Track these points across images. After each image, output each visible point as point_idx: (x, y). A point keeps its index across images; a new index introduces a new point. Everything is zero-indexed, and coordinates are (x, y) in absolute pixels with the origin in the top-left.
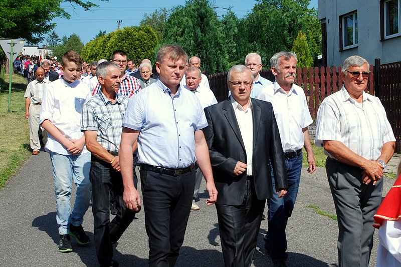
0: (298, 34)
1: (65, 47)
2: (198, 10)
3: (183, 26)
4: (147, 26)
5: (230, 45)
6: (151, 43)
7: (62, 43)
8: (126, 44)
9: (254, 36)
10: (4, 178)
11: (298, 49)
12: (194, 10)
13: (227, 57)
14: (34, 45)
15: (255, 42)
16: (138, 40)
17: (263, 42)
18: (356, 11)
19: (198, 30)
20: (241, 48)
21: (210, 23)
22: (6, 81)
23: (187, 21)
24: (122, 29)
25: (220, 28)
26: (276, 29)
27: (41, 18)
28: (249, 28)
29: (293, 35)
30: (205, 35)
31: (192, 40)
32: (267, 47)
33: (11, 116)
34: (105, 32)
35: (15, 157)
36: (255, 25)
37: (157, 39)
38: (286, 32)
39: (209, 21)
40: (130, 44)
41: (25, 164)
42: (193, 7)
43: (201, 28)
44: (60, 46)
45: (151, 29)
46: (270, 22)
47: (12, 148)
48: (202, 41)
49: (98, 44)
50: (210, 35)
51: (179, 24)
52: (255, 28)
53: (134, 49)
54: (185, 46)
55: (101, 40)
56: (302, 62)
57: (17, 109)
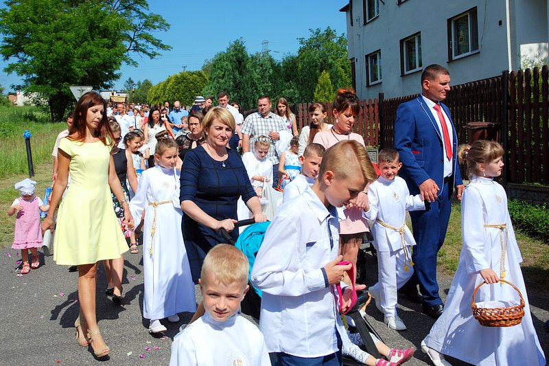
2: (236, 55)
3: (223, 70)
5: (266, 84)
8: (182, 87)
9: (290, 76)
12: (233, 56)
16: (192, 83)
17: (298, 81)
18: (380, 50)
19: (237, 73)
21: (247, 66)
23: (227, 65)
24: (178, 74)
25: (257, 70)
26: (309, 69)
30: (242, 77)
31: (231, 82)
39: (246, 64)
42: (232, 53)
43: (239, 71)
45: (203, 73)
48: (240, 82)
49: (160, 87)
50: (247, 77)
51: (221, 68)
53: (189, 90)
54: (226, 87)
56: (325, 98)
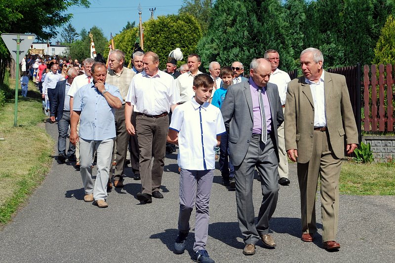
0: (388, 20)
1: (84, 44)
3: (233, 13)
4: (188, 14)
5: (296, 36)
6: (192, 35)
7: (80, 38)
8: (161, 37)
9: (327, 24)
10: (9, 210)
11: (387, 40)
13: (292, 52)
14: (45, 41)
15: (329, 32)
16: (176, 32)
17: (339, 32)
19: (254, 18)
20: (310, 41)
21: (270, 8)
22: (12, 87)
23: (239, 6)
24: (155, 19)
25: (282, 15)
26: (357, 15)
27: (53, 6)
28: (320, 14)
29: (380, 21)
30: (263, 24)
31: (246, 31)
32: (345, 38)
33: (17, 132)
34: (134, 23)
35: (23, 184)
36: (329, 9)
37: (200, 30)
38: (370, 17)
39: (268, 5)
40: (166, 38)
41: (35, 192)
43: (257, 15)
44: (78, 43)
45: (193, 18)
46: (349, 5)
47: (20, 172)
48: (259, 32)
49: (126, 38)
50: (268, 25)
51: (229, 11)
52: (329, 13)
53: (172, 44)
54: (237, 39)
55: (129, 33)
56: (392, 57)
57: (25, 123)
